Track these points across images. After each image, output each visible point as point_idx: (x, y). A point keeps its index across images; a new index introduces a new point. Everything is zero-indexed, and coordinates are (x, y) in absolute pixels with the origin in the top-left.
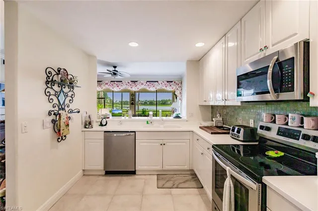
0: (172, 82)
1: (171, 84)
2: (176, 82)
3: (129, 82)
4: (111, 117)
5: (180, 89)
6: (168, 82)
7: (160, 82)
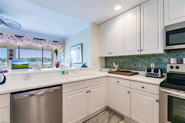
0: (57, 42)
1: (56, 43)
2: (60, 42)
3: (13, 36)
4: (10, 71)
5: (63, 48)
6: (54, 41)
7: (47, 41)
